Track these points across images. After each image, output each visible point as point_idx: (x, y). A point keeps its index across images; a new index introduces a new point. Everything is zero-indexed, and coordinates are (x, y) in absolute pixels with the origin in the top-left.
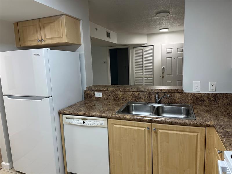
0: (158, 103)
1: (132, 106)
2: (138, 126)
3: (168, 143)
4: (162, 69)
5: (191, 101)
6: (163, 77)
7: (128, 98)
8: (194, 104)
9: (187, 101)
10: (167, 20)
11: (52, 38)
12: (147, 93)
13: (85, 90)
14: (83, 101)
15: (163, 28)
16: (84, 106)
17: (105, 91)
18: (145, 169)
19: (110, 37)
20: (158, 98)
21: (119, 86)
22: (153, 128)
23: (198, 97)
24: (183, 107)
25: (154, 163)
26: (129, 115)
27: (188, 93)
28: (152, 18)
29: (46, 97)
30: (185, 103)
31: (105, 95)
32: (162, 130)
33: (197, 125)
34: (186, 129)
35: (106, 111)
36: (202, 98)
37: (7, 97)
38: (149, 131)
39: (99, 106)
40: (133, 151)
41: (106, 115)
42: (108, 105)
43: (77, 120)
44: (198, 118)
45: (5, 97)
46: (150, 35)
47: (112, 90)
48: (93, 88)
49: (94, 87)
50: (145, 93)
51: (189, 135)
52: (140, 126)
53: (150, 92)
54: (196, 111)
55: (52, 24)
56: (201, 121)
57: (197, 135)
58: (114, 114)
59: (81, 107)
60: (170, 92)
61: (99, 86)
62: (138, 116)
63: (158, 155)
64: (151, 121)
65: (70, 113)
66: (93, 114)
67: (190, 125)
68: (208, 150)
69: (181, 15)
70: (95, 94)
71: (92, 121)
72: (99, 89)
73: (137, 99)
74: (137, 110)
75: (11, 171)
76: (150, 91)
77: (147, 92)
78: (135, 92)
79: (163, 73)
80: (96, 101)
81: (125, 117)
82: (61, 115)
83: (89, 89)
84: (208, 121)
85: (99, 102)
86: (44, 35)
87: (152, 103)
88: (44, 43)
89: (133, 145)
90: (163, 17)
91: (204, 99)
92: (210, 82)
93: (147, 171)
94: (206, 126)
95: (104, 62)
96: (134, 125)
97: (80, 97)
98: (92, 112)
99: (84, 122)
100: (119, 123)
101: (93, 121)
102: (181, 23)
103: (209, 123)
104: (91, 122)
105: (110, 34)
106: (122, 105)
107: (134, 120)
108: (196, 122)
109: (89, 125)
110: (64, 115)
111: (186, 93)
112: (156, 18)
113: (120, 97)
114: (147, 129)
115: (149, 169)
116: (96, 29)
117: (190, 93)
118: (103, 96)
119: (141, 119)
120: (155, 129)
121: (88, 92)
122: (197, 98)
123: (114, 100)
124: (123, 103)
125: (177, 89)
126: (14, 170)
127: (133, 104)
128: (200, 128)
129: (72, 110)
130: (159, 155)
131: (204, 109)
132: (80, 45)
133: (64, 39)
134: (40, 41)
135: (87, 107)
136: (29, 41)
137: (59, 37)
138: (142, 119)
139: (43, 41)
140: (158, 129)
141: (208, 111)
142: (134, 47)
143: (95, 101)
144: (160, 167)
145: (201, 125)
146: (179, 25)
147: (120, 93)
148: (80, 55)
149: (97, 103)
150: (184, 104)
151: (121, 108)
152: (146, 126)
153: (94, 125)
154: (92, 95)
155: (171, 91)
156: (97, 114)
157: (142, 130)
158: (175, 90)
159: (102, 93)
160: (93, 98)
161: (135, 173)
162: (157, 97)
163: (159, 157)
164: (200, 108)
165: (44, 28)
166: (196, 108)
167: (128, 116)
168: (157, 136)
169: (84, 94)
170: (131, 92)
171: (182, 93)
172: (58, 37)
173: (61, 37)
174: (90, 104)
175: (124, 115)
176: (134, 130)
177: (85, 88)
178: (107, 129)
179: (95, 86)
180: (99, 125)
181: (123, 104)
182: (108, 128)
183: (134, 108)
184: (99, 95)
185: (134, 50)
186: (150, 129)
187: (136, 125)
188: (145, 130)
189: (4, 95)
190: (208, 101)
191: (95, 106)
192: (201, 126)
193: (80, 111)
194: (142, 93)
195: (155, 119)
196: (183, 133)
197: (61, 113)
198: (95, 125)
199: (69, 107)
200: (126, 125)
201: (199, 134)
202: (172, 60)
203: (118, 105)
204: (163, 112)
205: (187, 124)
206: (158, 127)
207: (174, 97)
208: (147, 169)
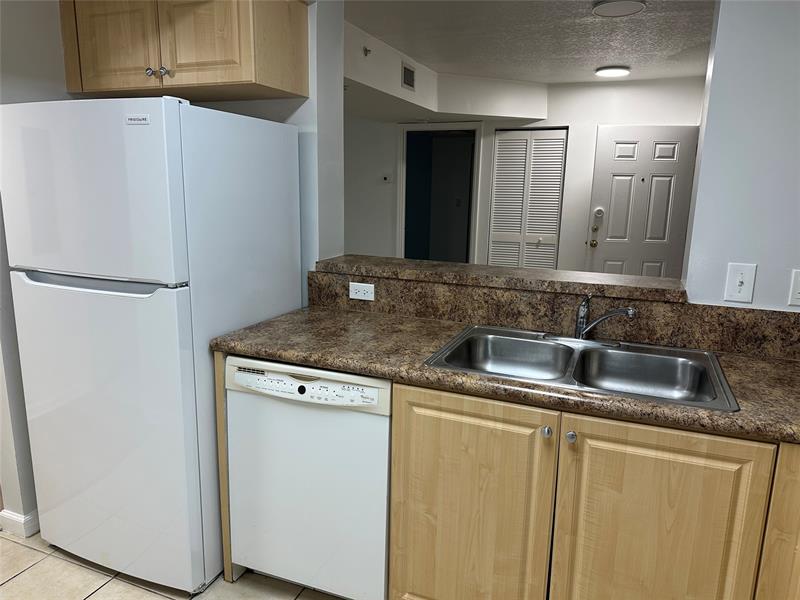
0: (586, 339)
1: (487, 340)
2: (507, 417)
3: (621, 491)
4: (593, 217)
5: (712, 336)
6: (593, 245)
7: (470, 311)
8: (722, 350)
9: (697, 335)
10: (631, 30)
11: (200, 66)
12: (546, 296)
13: (313, 269)
14: (302, 310)
15: (610, 63)
16: (304, 330)
17: (388, 278)
18: (522, 581)
19: (412, 86)
20: (588, 319)
21: (439, 266)
22: (566, 432)
23: (743, 322)
24: (681, 360)
25: (557, 563)
26: (477, 375)
27: (705, 307)
28: (577, 21)
29: (166, 286)
30: (690, 342)
31: (384, 293)
32: (601, 442)
33: (742, 434)
34: (695, 444)
35: (389, 353)
36: (755, 330)
37: (22, 275)
38: (548, 443)
39: (359, 333)
40: (478, 511)
41: (386, 369)
42: (396, 332)
43: (278, 381)
44: (745, 406)
45: (19, 277)
46: (557, 88)
47: (413, 278)
48: (341, 265)
49: (345, 262)
50: (539, 297)
51: (705, 468)
52: (516, 419)
53: (556, 295)
54: (734, 378)
55: (202, 10)
56: (761, 420)
57: (739, 473)
58: (417, 366)
59: (295, 332)
60: (636, 300)
61: (364, 261)
62: (511, 383)
63: (574, 532)
64: (561, 406)
65: (252, 351)
66: (338, 362)
67: (714, 431)
68: (776, 531)
69: (689, 13)
70: (348, 290)
71: (332, 387)
72: (363, 271)
73: (503, 316)
74: (502, 356)
75: (31, 543)
76: (559, 291)
77: (545, 292)
78: (498, 292)
79: (595, 230)
80: (350, 315)
81: (460, 380)
82: (218, 355)
83: (327, 267)
84: (787, 420)
85: (363, 319)
86: (171, 52)
87: (561, 335)
88: (168, 82)
89: (481, 489)
90: (618, 19)
91: (766, 333)
92: (794, 271)
93: (527, 586)
94: (779, 440)
95: (385, 179)
96: (490, 414)
97: (293, 297)
98: (334, 355)
99: (302, 390)
100: (436, 403)
101: (338, 388)
102: (680, 50)
103: (795, 428)
104: (328, 388)
105: (413, 72)
106: (449, 336)
107: (494, 395)
108: (740, 422)
109: (322, 401)
110: (229, 357)
111: (695, 306)
112: (590, 19)
113: (440, 306)
114: (543, 432)
115: (534, 580)
116: (366, 52)
117: (712, 307)
118: (376, 298)
119: (521, 392)
120: (573, 436)
121: (324, 280)
122: (738, 329)
123: (419, 314)
124: (449, 328)
125: (664, 290)
126: (44, 542)
127: (491, 337)
128: (755, 445)
129: (259, 340)
130: (581, 532)
131: (766, 373)
132: (302, 98)
133: (247, 73)
134: (154, 73)
135: (318, 334)
136: (115, 71)
137: (227, 62)
138: (526, 395)
139: (168, 72)
140: (585, 436)
141: (780, 381)
142: (496, 130)
143: (348, 312)
144: (578, 577)
145: (758, 435)
146: (671, 58)
147: (441, 290)
148: (301, 137)
149: (357, 321)
150: (685, 346)
151: (443, 345)
152: (537, 421)
153: (339, 402)
154: (339, 290)
155: (638, 293)
156: (355, 362)
157: (519, 435)
158: (657, 290)
159: (375, 287)
160: (342, 302)
161: (482, 591)
162: (582, 314)
163: (581, 541)
164: (748, 368)
165: (171, 22)
166: (731, 366)
167: (470, 380)
168: (579, 462)
169: (310, 285)
170: (485, 291)
171: (683, 304)
172: (222, 63)
173: (235, 63)
174: (328, 323)
175: (455, 374)
176: (493, 431)
177: (315, 265)
178: (388, 420)
179: (349, 258)
180: (358, 402)
181: (449, 333)
182: (391, 416)
183: (493, 348)
184: (362, 291)
185: (498, 139)
186: (554, 436)
187: (500, 415)
188: (532, 436)
189: (14, 269)
190: (778, 342)
191: (345, 330)
192: (761, 438)
193: (292, 347)
194: (526, 297)
195: (577, 399)
196: (682, 458)
197: (220, 349)
198: (345, 404)
199: (250, 328)
200: (461, 413)
201: (748, 469)
202: (631, 184)
203: (432, 335)
204: (604, 372)
205: (703, 426)
206: (587, 431)
207: (648, 318)
208: (529, 580)
